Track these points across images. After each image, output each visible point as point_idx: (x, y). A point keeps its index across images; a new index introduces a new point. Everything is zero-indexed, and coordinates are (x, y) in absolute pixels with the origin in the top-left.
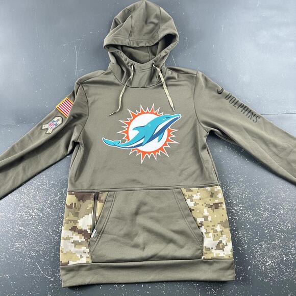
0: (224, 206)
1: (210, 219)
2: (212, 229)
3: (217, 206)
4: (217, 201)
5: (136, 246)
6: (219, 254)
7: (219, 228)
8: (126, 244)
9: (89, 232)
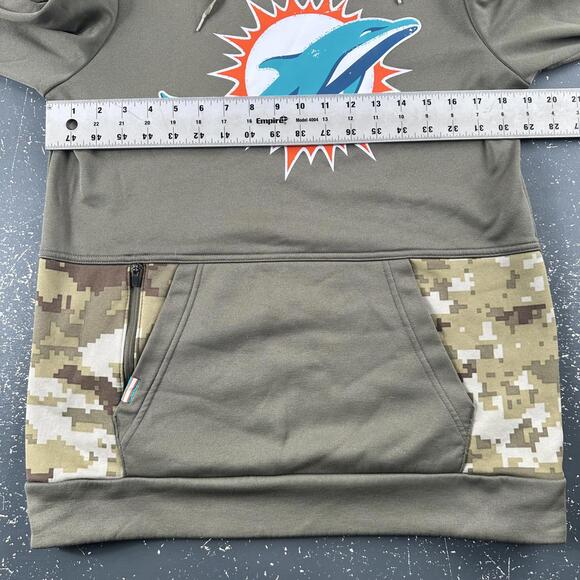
0: (550, 316)
1: (498, 353)
2: (503, 384)
3: (526, 315)
4: (527, 300)
6: (521, 460)
7: (524, 382)
9: (116, 383)
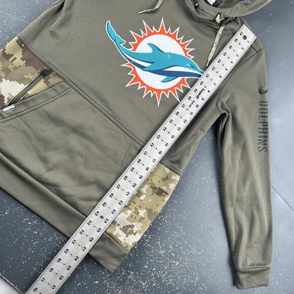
0: (167, 198)
1: (142, 198)
2: (135, 208)
3: (160, 192)
4: (164, 188)
5: (44, 160)
6: (120, 236)
7: (142, 213)
8: (36, 150)
